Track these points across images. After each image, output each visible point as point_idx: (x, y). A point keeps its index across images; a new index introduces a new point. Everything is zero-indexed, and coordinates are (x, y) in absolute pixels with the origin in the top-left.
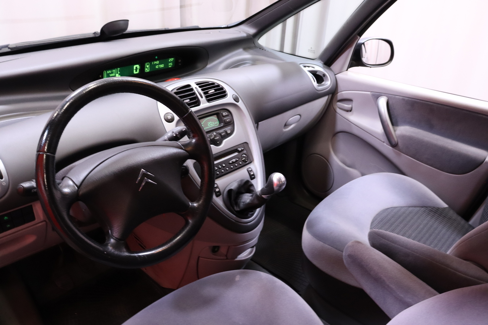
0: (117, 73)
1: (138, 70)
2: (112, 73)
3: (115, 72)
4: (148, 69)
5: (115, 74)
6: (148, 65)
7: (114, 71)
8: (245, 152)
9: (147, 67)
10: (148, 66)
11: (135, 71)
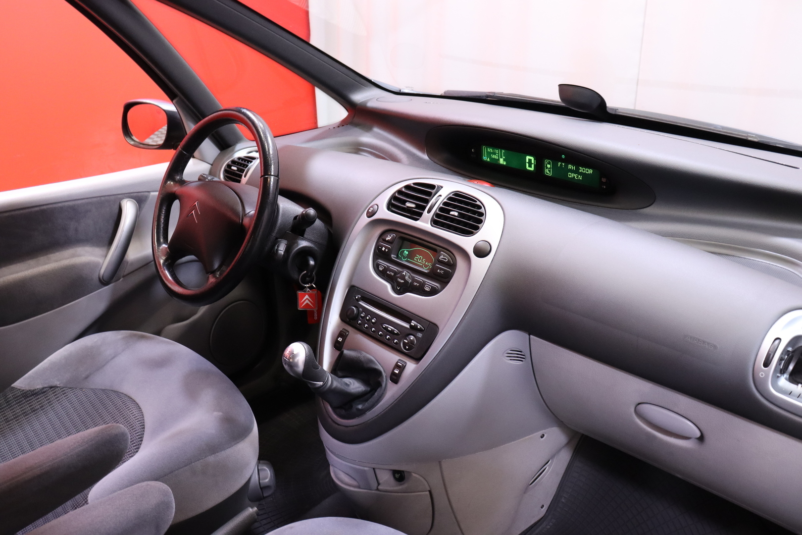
0: (501, 158)
1: (533, 165)
2: (495, 154)
3: (498, 154)
4: (549, 171)
5: (498, 157)
6: (549, 163)
7: (497, 151)
8: (420, 335)
9: (547, 168)
10: (549, 166)
11: (527, 164)
